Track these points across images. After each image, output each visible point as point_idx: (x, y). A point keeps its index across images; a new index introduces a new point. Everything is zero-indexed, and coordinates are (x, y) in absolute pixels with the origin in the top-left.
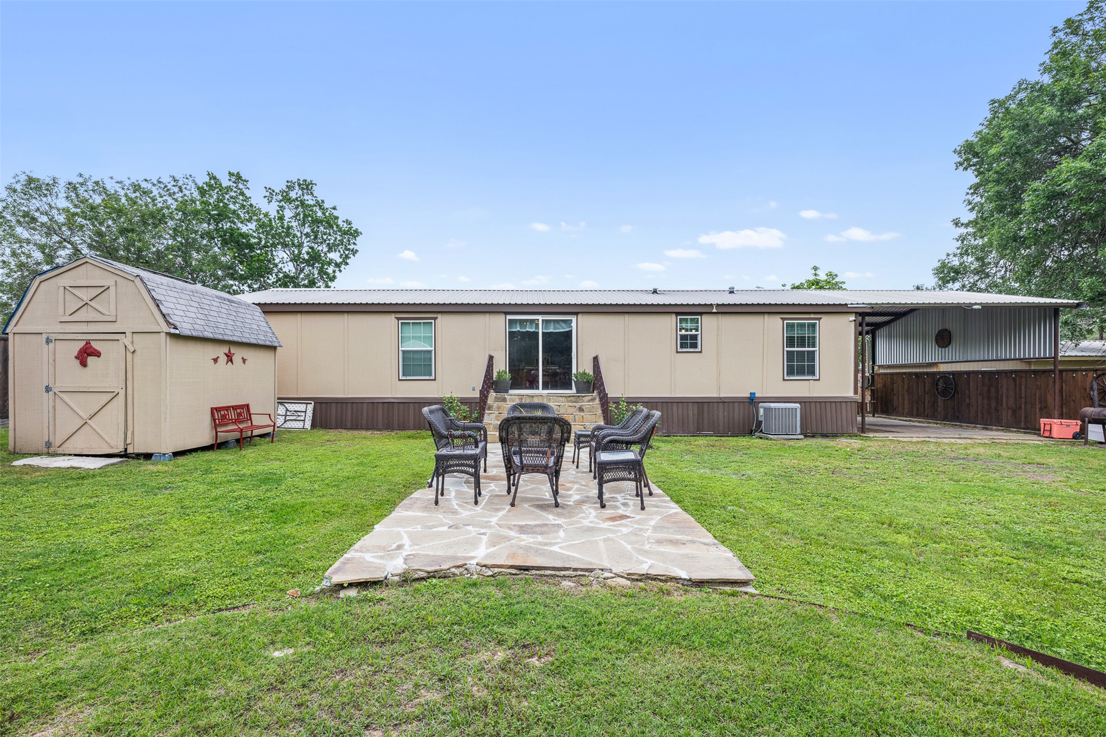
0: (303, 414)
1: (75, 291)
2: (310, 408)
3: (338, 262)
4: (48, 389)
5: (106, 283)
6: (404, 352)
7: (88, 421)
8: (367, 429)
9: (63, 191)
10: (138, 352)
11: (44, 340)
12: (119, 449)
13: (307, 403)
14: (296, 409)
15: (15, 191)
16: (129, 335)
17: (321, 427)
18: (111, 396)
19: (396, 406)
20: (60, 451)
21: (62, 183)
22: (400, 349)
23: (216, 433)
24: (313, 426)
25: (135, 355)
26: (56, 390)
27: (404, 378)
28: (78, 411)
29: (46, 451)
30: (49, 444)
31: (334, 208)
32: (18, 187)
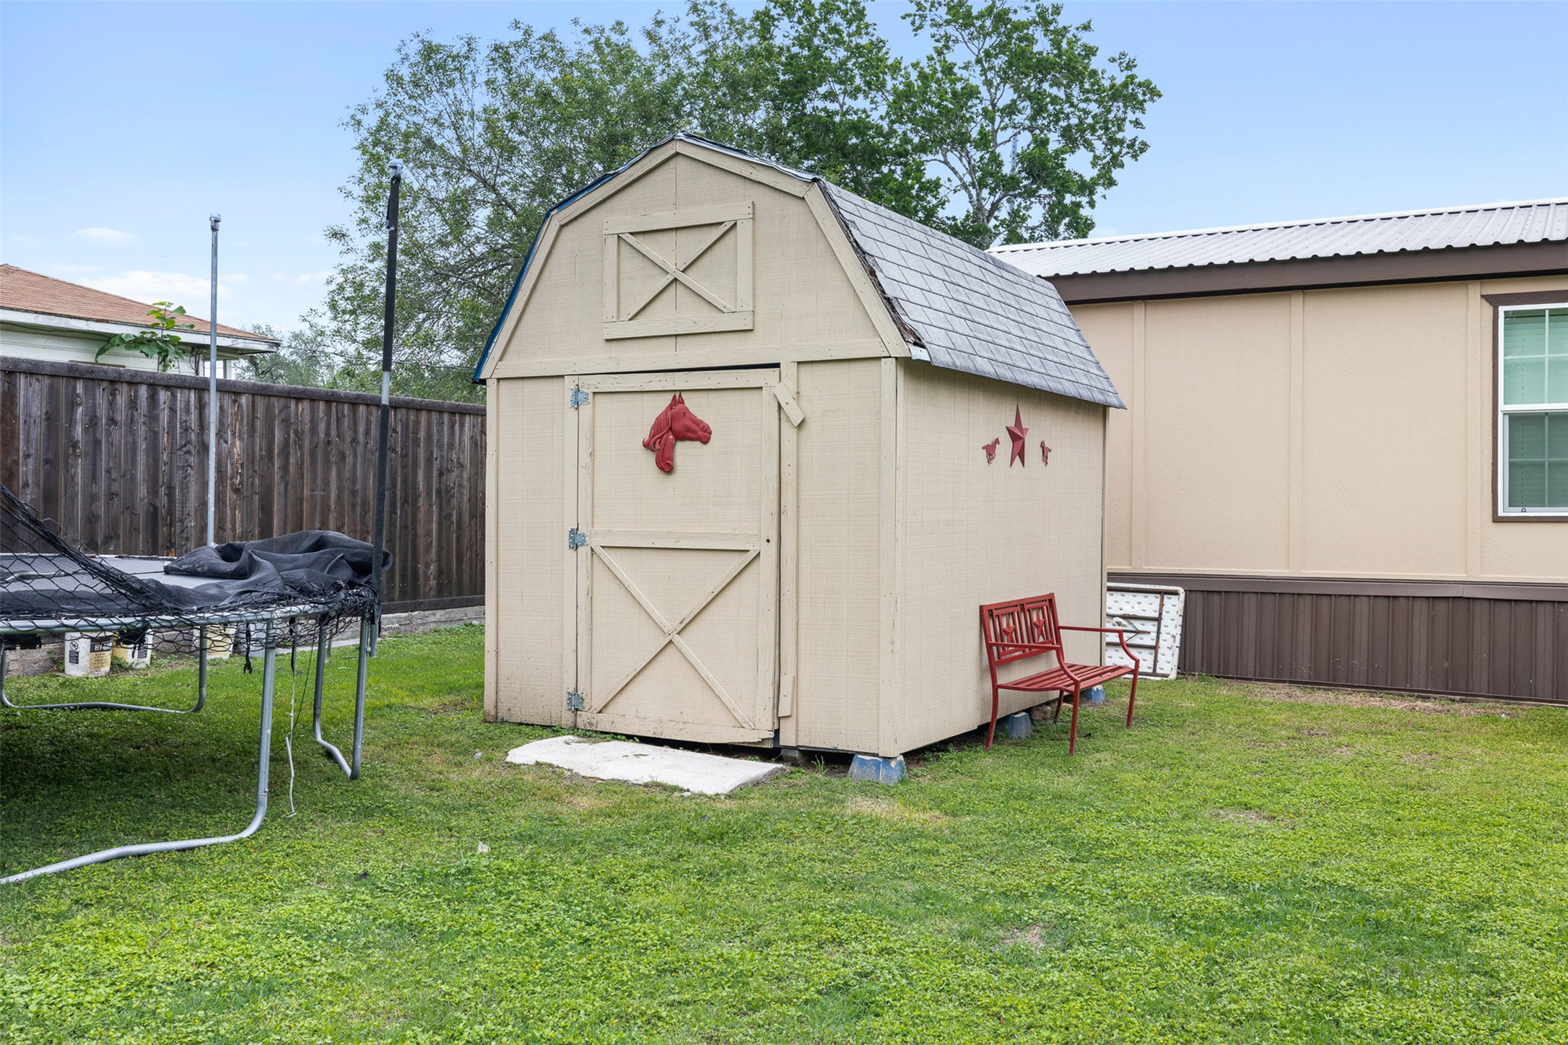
0: (1150, 627)
1: (644, 245)
2: (1174, 607)
3: (1087, 178)
4: (576, 540)
5: (724, 214)
6: (1515, 419)
7: (677, 639)
8: (1372, 687)
9: (483, 68)
10: (812, 427)
11: (569, 396)
12: (757, 733)
13: (1162, 593)
14: (1128, 610)
15: (399, 81)
16: (788, 369)
17: (1209, 672)
18: (738, 562)
19: (1481, 611)
20: (604, 723)
21: (483, 51)
22: (1502, 407)
23: (996, 688)
24: (1185, 667)
25: (804, 434)
26: (596, 543)
27: (1515, 512)
28: (650, 607)
29: (570, 723)
30: (576, 702)
31: (1086, 27)
32: (405, 72)
